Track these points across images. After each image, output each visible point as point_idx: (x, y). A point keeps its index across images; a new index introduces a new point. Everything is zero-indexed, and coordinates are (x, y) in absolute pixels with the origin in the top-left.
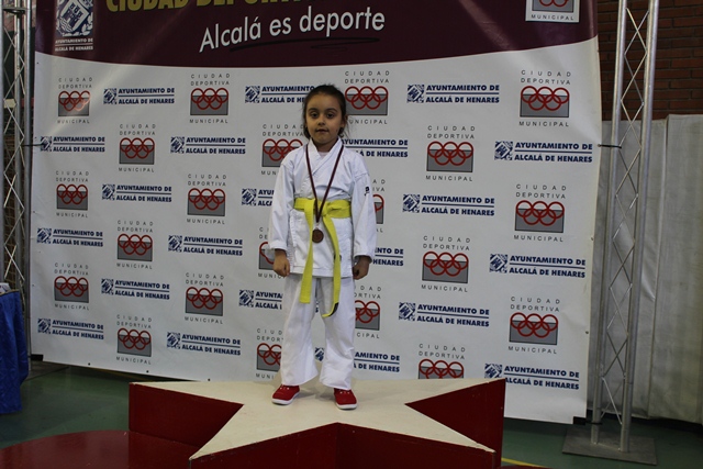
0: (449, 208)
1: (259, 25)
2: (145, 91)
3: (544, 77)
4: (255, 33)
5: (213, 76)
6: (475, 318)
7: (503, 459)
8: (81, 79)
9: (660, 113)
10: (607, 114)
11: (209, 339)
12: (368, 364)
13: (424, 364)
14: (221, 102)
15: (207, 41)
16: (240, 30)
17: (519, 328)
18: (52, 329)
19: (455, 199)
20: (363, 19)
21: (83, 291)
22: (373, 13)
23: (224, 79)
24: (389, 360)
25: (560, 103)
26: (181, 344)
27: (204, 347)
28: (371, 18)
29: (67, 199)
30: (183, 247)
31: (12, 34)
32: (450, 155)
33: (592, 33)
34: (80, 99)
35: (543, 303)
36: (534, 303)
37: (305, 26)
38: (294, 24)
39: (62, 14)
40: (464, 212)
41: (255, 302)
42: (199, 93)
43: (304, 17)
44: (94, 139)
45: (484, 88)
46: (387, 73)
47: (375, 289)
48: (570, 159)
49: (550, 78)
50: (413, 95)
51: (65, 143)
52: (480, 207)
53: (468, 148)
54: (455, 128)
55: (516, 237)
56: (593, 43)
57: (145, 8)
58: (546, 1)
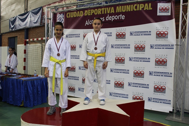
0: (139, 60)
2: (74, 35)
3: (162, 29)
5: (88, 31)
6: (146, 86)
7: (144, 118)
10: (177, 37)
12: (121, 96)
13: (134, 97)
15: (87, 23)
17: (156, 89)
19: (141, 58)
20: (120, 17)
22: (122, 15)
23: (90, 31)
24: (126, 95)
25: (166, 35)
26: (81, 90)
28: (122, 17)
30: (82, 69)
31: (49, 24)
32: (140, 48)
33: (173, 18)
35: (162, 83)
36: (160, 83)
37: (107, 19)
38: (105, 19)
39: (58, 19)
40: (143, 61)
41: (97, 81)
42: (85, 35)
43: (107, 17)
45: (147, 32)
46: (125, 29)
47: (123, 79)
48: (168, 48)
52: (147, 60)
53: (144, 46)
54: (141, 41)
55: (155, 67)
56: (174, 20)
57: (74, 17)
58: (162, 10)
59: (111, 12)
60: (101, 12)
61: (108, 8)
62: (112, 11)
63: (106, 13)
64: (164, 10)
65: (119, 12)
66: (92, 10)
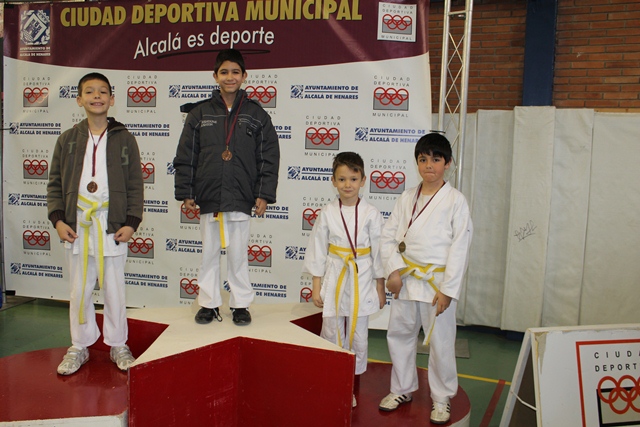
0: (322, 177)
1: (179, 39)
3: (391, 81)
4: (176, 45)
5: (144, 77)
8: (41, 79)
9: (471, 109)
10: (435, 109)
11: (143, 276)
12: (263, 292)
13: (305, 291)
14: (151, 97)
15: (140, 50)
16: (165, 42)
18: (21, 271)
20: (258, 36)
21: (46, 241)
22: (266, 31)
23: (153, 79)
24: (279, 288)
25: (402, 100)
27: (140, 282)
28: (264, 35)
29: (32, 171)
32: (322, 137)
33: (425, 49)
34: (41, 94)
37: (214, 40)
38: (205, 38)
39: (25, 28)
41: (178, 247)
42: (134, 90)
43: (214, 33)
44: (52, 125)
45: (347, 88)
46: (276, 76)
47: (267, 236)
48: (409, 141)
49: (395, 82)
50: (295, 93)
51: (29, 128)
53: (336, 132)
54: (326, 118)
55: (371, 198)
56: (425, 57)
57: (91, 24)
58: (392, 26)
59: (228, 19)
60: (194, 14)
61: (216, 4)
62: (232, 16)
63: (208, 19)
64: (397, 24)
65: (254, 18)
66: (158, 7)
